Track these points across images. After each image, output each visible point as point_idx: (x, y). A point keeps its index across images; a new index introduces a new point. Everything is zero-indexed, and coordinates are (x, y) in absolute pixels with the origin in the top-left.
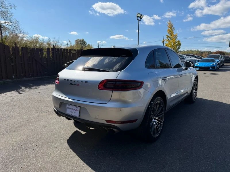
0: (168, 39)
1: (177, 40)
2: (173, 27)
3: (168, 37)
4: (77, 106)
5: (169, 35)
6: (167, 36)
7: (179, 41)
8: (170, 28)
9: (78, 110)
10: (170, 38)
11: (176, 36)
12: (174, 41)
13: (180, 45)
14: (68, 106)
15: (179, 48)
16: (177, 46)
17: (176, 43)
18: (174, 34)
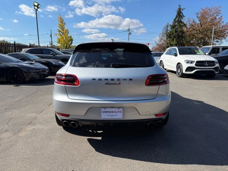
0: (60, 33)
1: (69, 35)
2: (63, 22)
3: (60, 31)
4: (119, 108)
5: (60, 30)
6: (58, 30)
7: (71, 37)
8: (61, 23)
9: (120, 112)
10: (62, 32)
11: (67, 31)
12: (66, 36)
13: (72, 40)
14: (103, 110)
15: (72, 43)
16: (69, 41)
17: (69, 39)
18: (66, 28)
